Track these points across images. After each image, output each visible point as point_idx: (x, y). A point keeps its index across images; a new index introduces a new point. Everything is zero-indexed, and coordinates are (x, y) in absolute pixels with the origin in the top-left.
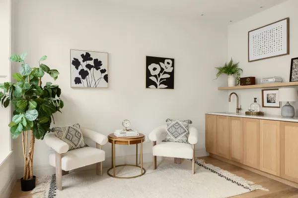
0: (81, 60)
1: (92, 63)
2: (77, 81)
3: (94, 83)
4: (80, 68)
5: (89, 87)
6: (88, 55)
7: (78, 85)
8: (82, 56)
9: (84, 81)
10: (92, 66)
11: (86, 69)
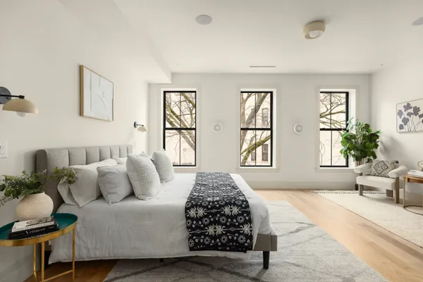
0: (403, 110)
1: (411, 111)
2: (401, 127)
3: (413, 128)
4: (403, 117)
5: (410, 131)
6: (409, 104)
7: (401, 130)
8: (404, 106)
9: (406, 127)
10: (412, 114)
11: (407, 117)
